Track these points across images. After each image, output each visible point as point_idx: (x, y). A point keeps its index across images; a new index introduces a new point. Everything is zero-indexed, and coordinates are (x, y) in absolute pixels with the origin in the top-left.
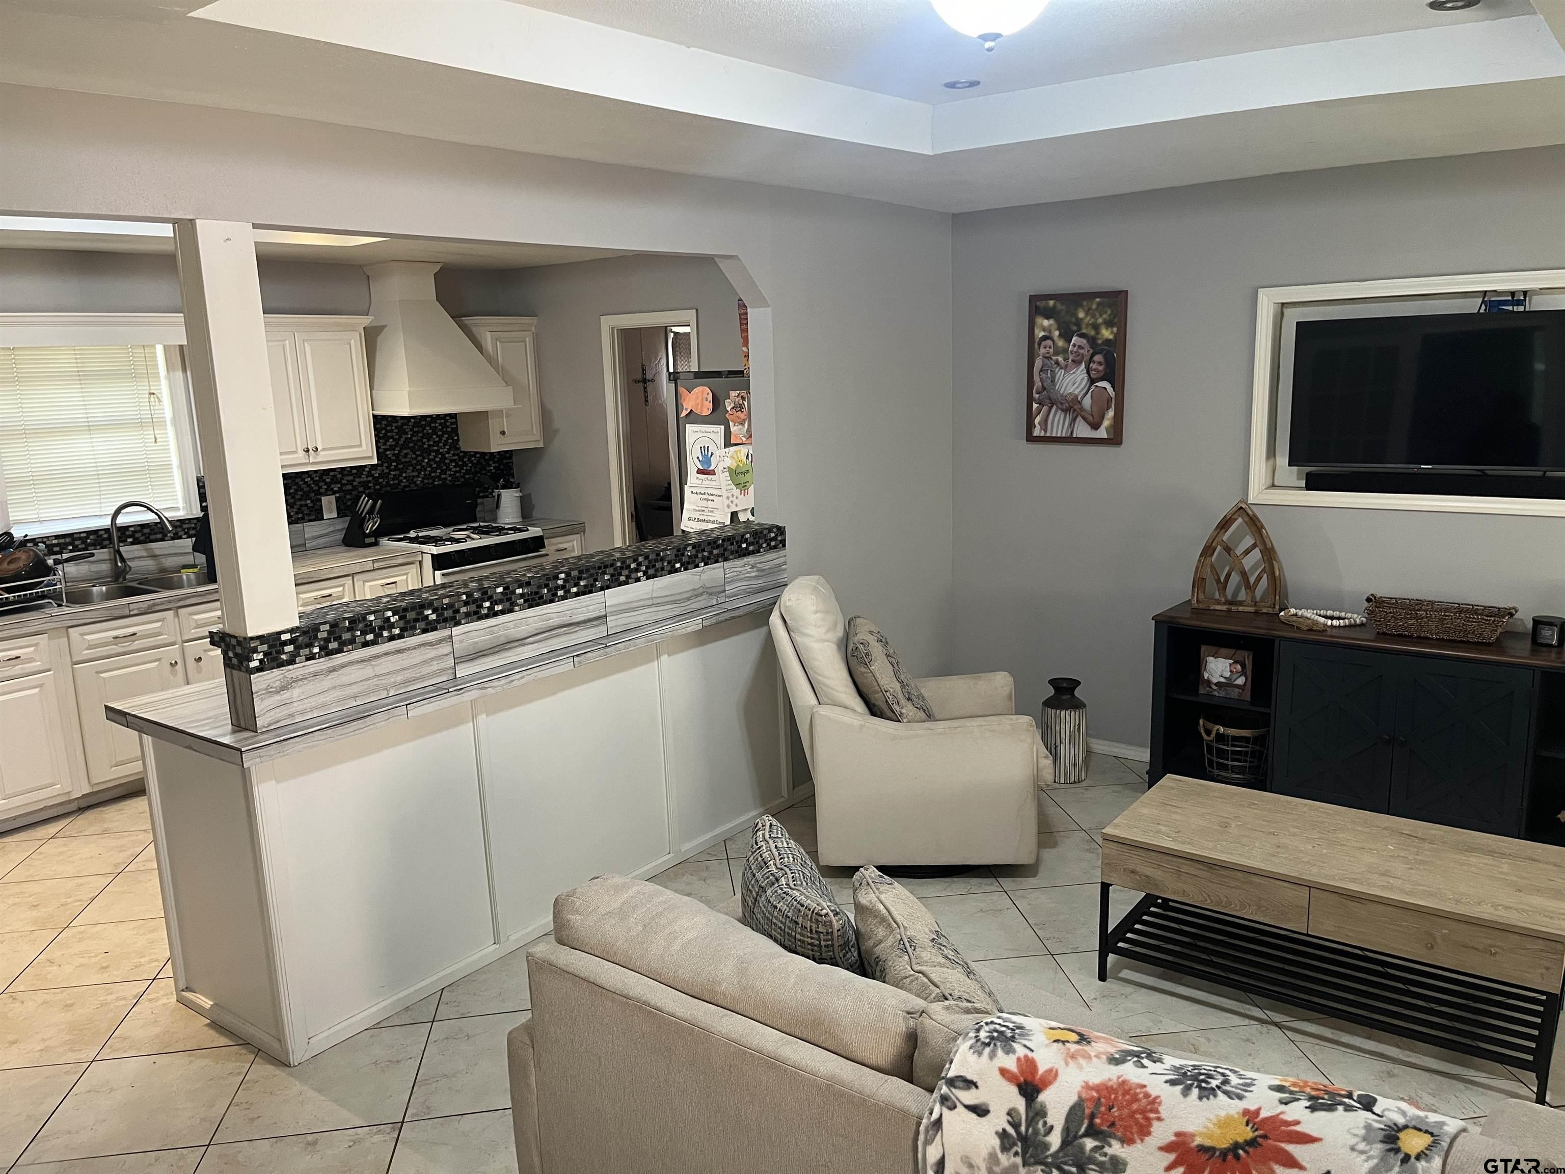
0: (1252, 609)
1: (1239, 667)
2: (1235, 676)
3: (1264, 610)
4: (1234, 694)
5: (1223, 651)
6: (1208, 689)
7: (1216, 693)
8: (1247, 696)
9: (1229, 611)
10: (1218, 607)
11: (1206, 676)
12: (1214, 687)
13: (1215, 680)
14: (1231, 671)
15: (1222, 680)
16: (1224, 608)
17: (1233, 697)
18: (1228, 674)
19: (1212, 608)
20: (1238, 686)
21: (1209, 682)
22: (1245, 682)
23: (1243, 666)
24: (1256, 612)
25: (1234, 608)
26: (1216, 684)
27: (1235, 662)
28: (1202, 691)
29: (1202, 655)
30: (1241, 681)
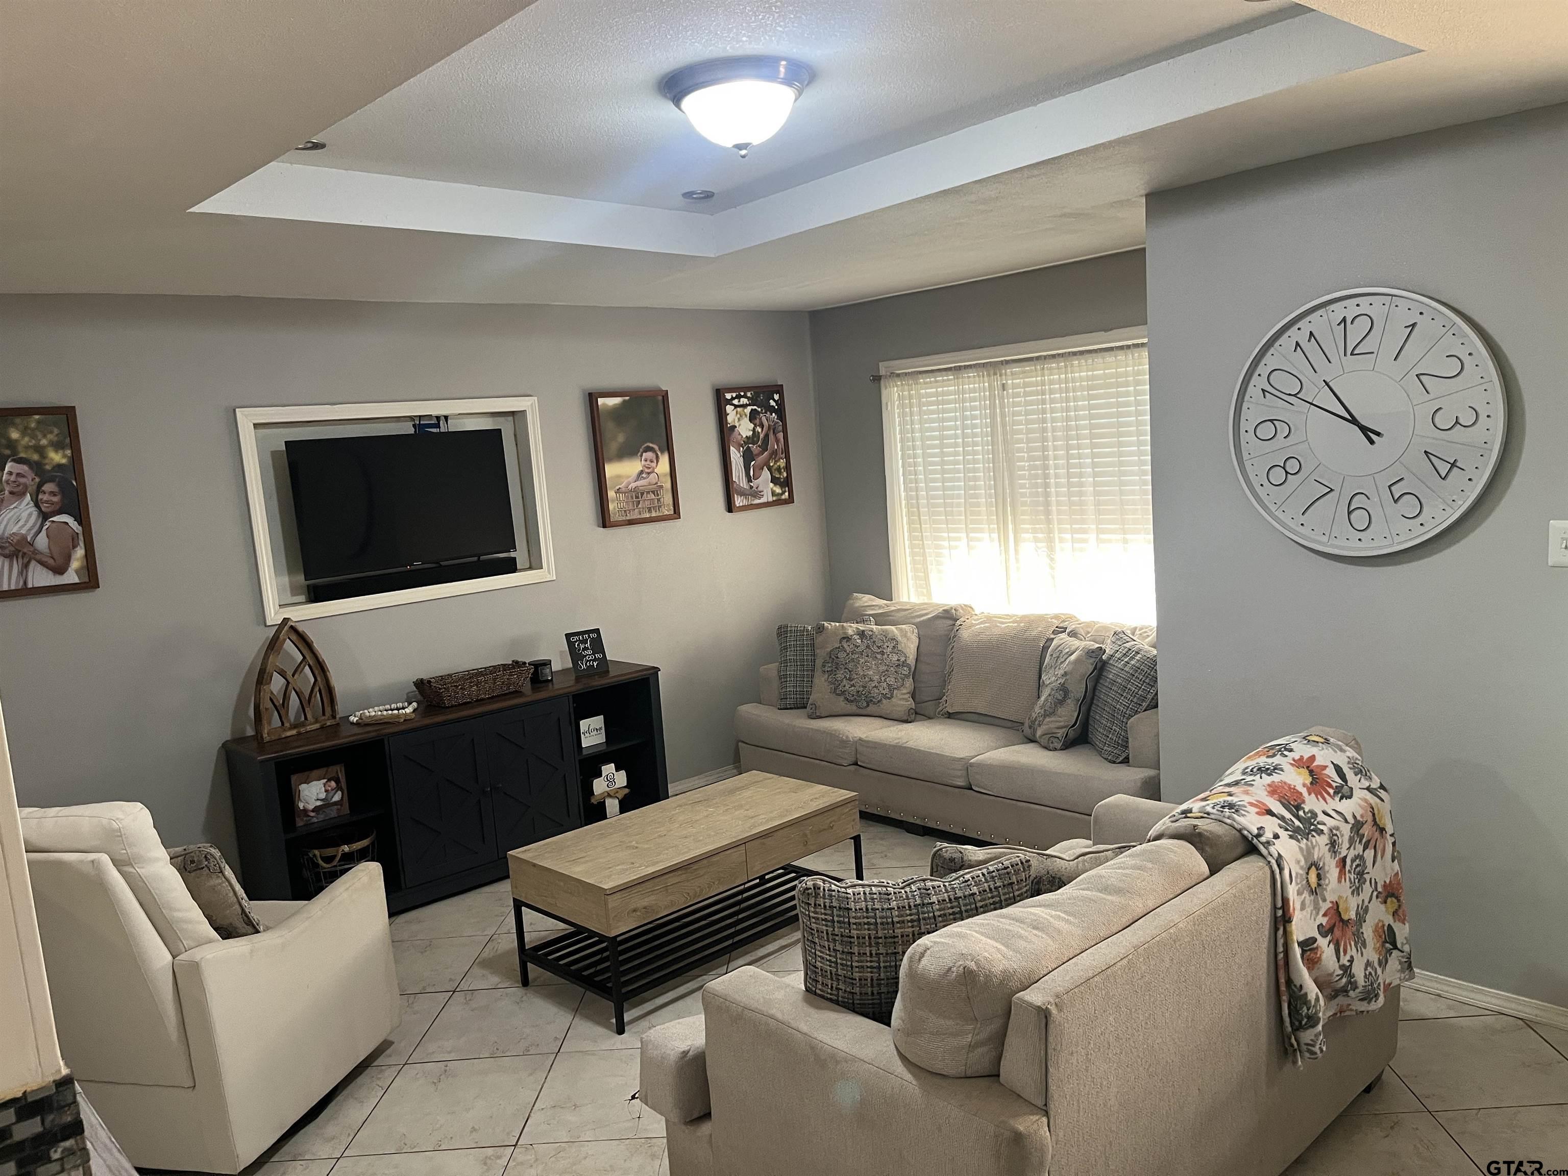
0: (317, 726)
1: (333, 784)
2: (331, 794)
3: (328, 724)
4: (333, 813)
5: (315, 773)
6: (305, 819)
7: (315, 820)
8: (346, 810)
9: (299, 734)
10: (289, 733)
11: (301, 806)
12: (312, 814)
13: (311, 807)
14: (326, 791)
15: (319, 803)
16: (294, 732)
17: (332, 816)
18: (323, 795)
19: (283, 736)
20: (336, 803)
21: (305, 811)
22: (342, 797)
23: (337, 781)
24: (322, 728)
25: (302, 730)
26: (313, 811)
27: (329, 780)
28: (300, 823)
29: (293, 786)
30: (337, 797)
